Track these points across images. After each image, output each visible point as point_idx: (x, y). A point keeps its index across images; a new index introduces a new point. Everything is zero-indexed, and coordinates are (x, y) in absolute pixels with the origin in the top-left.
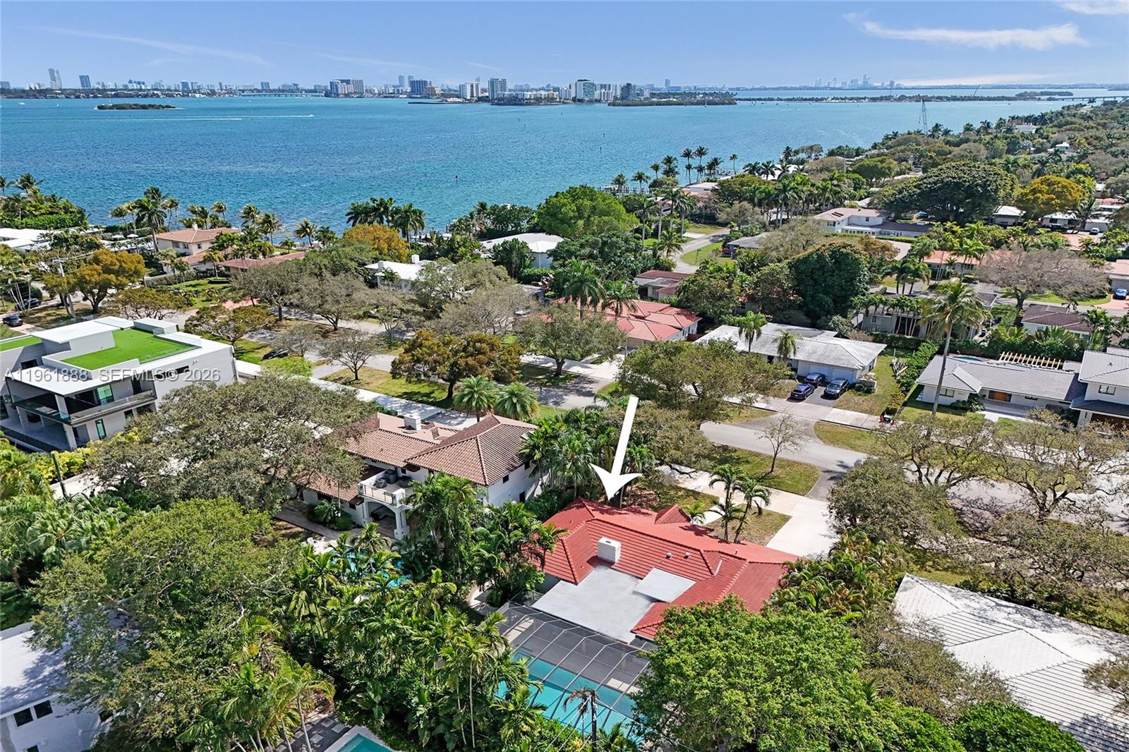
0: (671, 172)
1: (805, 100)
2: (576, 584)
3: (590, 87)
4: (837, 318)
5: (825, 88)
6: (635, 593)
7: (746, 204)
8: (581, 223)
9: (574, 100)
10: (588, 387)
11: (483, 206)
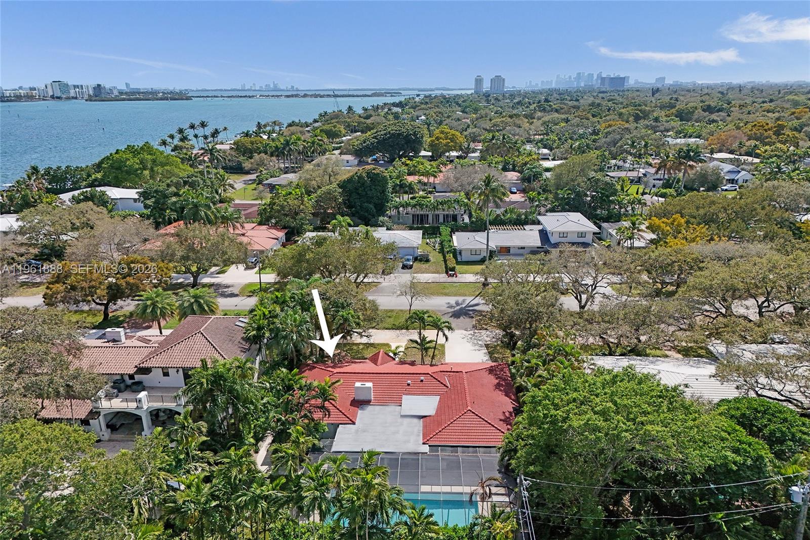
0: (184, 139)
1: (241, 97)
2: (354, 423)
3: (64, 86)
4: (381, 218)
5: (248, 90)
6: (403, 416)
7: (263, 155)
8: (146, 173)
9: (53, 97)
10: (229, 291)
11: (35, 170)
